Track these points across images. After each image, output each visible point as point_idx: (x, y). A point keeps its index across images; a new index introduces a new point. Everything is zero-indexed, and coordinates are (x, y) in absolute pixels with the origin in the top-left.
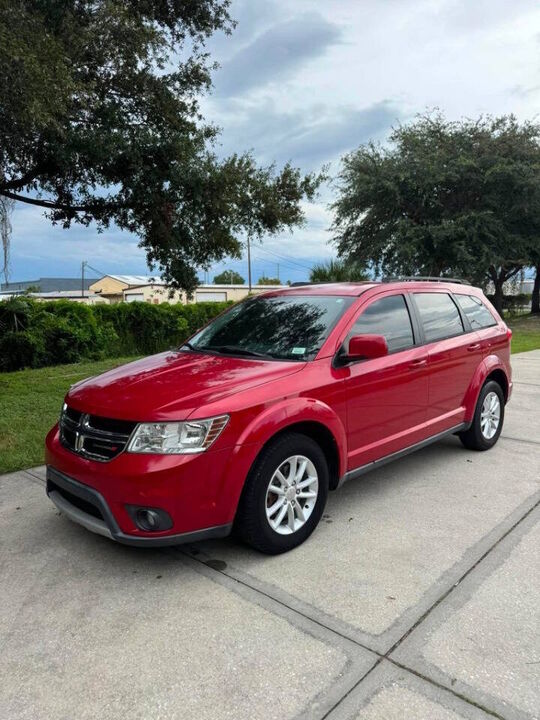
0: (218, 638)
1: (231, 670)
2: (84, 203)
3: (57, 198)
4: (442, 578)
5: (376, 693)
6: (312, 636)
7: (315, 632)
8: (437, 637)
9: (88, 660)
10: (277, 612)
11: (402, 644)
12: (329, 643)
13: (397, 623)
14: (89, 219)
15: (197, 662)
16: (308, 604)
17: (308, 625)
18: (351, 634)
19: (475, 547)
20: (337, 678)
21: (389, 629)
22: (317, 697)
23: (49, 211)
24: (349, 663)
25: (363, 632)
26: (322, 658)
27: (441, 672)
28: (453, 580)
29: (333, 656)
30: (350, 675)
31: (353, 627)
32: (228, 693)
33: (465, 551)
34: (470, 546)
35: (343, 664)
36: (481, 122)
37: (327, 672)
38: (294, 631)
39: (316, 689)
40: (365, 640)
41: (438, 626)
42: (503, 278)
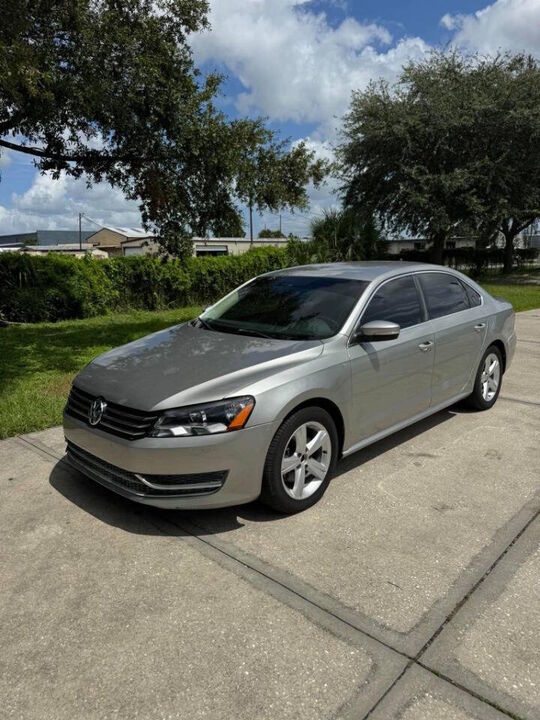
0: (227, 635)
1: (243, 675)
2: (76, 153)
3: (46, 146)
4: (471, 564)
5: (408, 705)
6: (331, 633)
7: (335, 629)
8: (472, 636)
9: (83, 661)
10: (292, 603)
11: (433, 644)
12: (350, 643)
13: (424, 619)
14: (80, 171)
15: (205, 664)
16: (325, 595)
17: (328, 621)
18: (375, 631)
19: (505, 527)
20: (361, 687)
21: (417, 626)
22: (340, 709)
23: (38, 159)
24: (375, 667)
25: (389, 629)
26: (345, 661)
27: (479, 680)
28: (484, 567)
29: (356, 660)
30: (376, 682)
31: (376, 622)
32: (241, 703)
33: (494, 533)
34: (500, 526)
35: (368, 669)
36: (499, 61)
37: (351, 679)
38: (311, 628)
39: (339, 701)
40: (392, 639)
41: (472, 623)
42: (515, 231)
